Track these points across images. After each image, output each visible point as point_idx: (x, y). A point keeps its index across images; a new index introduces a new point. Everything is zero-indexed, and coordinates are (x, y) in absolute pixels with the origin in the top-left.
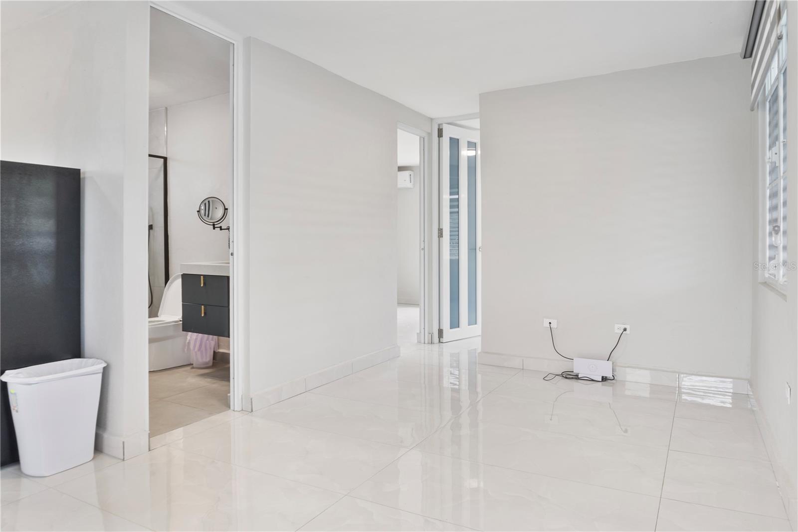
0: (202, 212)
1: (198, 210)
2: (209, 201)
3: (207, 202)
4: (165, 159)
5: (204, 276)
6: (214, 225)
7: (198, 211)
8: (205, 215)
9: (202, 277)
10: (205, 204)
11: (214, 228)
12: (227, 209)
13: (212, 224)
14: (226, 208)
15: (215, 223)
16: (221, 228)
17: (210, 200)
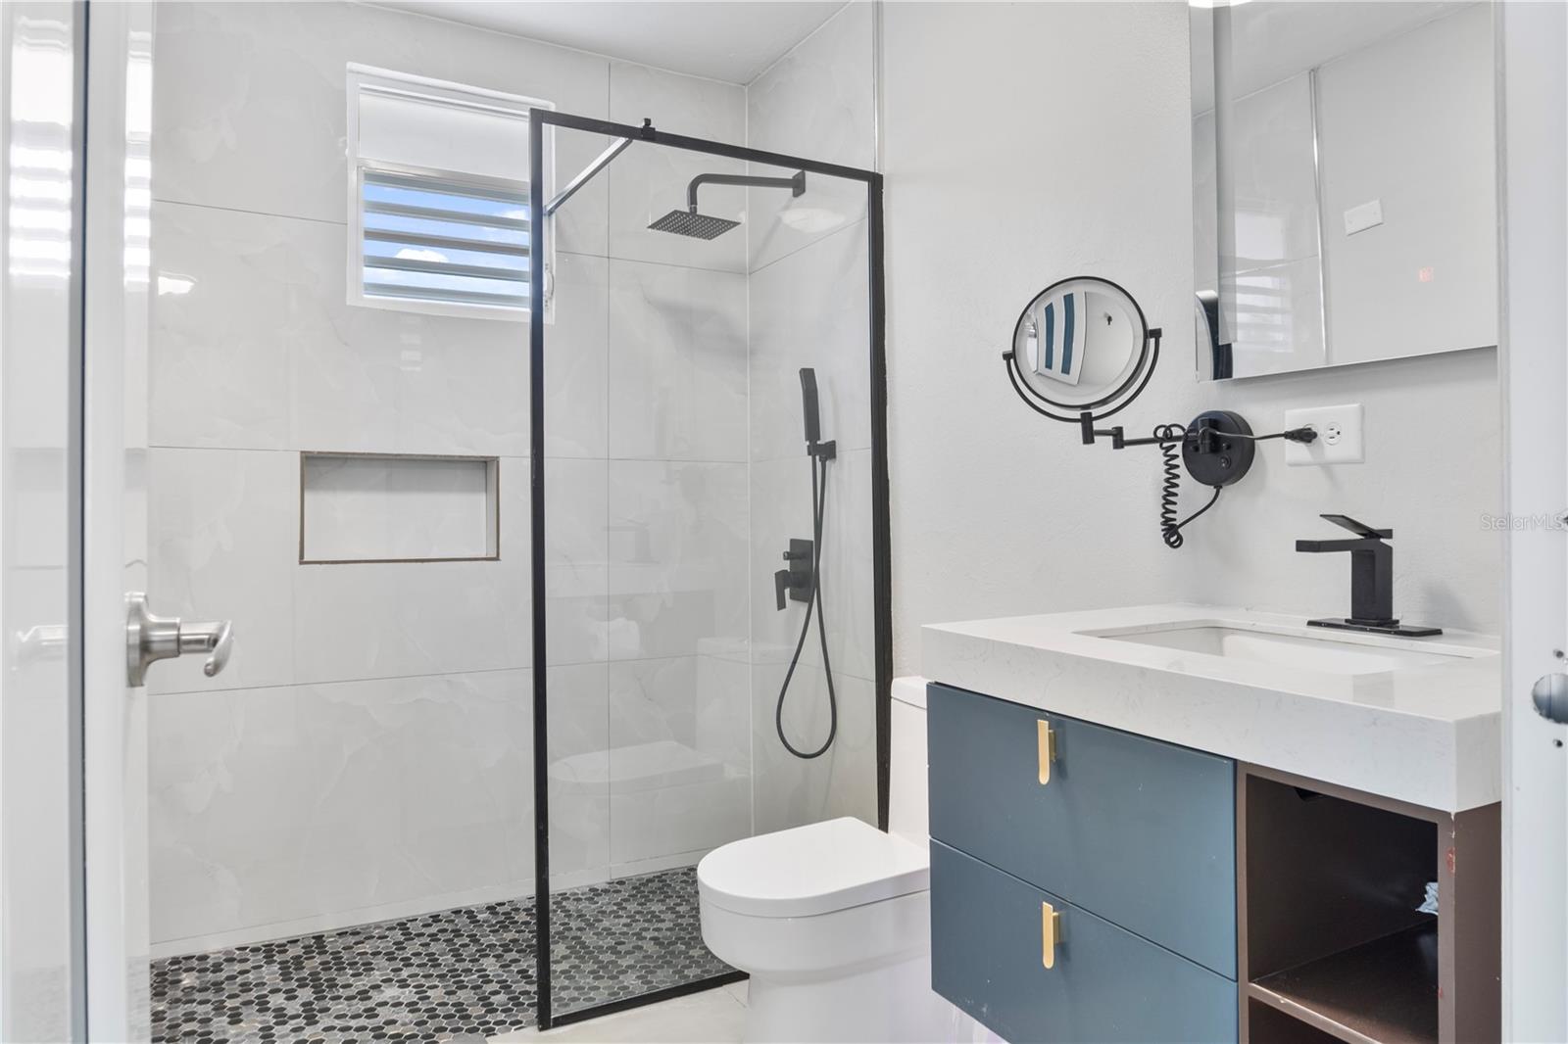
0: (1032, 351)
1: (1010, 349)
2: (1069, 300)
3: (1057, 300)
4: (875, 182)
5: (1059, 721)
6: (1087, 421)
7: (1007, 357)
8: (1049, 365)
9: (1043, 726)
10: (1049, 310)
11: (1089, 437)
12: (1156, 334)
13: (1077, 414)
14: (1151, 326)
15: (1095, 412)
16: (1119, 439)
17: (1078, 291)
